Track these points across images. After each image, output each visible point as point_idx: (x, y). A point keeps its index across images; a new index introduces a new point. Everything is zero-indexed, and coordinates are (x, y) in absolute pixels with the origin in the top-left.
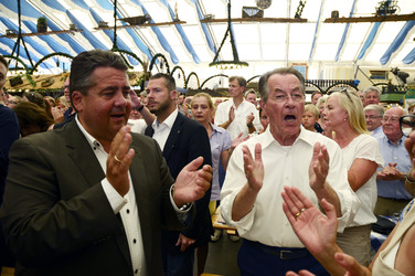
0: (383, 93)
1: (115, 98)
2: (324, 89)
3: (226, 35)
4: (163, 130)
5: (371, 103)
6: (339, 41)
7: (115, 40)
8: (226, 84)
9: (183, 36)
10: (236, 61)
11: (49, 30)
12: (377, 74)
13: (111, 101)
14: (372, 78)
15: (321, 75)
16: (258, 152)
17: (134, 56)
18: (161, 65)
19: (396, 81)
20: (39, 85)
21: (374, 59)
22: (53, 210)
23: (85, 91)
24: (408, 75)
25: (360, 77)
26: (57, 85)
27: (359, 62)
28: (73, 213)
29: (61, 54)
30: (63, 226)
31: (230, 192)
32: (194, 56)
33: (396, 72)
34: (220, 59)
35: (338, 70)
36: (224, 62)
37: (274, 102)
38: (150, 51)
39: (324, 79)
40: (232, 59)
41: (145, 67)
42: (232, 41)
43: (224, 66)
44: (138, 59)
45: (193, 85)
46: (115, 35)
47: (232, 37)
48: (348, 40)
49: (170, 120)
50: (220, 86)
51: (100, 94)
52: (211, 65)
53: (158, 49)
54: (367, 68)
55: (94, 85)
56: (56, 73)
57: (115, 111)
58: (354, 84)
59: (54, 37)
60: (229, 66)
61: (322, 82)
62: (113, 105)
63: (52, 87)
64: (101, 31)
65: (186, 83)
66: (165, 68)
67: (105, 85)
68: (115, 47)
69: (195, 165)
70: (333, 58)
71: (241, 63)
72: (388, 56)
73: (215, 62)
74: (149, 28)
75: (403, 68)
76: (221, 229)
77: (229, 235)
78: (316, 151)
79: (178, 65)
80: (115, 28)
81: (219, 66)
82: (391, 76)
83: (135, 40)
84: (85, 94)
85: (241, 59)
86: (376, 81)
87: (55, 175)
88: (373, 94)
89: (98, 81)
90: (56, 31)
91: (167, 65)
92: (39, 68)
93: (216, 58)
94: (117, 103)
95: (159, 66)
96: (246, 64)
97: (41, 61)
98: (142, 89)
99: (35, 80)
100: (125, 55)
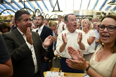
0: (100, 19)
1: (28, 22)
2: (84, 18)
3: (56, 3)
4: (40, 30)
5: (96, 21)
6: (88, 4)
7: (24, 5)
8: (57, 17)
9: (44, 4)
10: (59, 10)
11: (4, 2)
12: (98, 14)
13: (27, 23)
14: (97, 14)
15: (83, 14)
16: (65, 35)
17: (30, 10)
18: (38, 12)
19: (103, 15)
20: (3, 19)
21: (97, 10)
22: (14, 50)
23: (20, 20)
24: (106, 14)
25: (93, 14)
26: (8, 19)
27: (93, 10)
28: (20, 50)
29: (9, 10)
30: (17, 54)
31: (58, 46)
32: (47, 9)
33: (103, 13)
34: (55, 10)
35: (88, 12)
36: (56, 11)
37: (71, 22)
38: (35, 8)
39: (84, 15)
40: (58, 10)
41: (34, 13)
42: (58, 5)
43: (56, 12)
44: (32, 11)
45: (47, 17)
46: (25, 4)
47: (58, 4)
48: (90, 4)
49: (42, 27)
50: (55, 18)
51: (24, 21)
52: (52, 12)
53: (37, 8)
54: (95, 12)
55: (22, 19)
56: (8, 15)
57: (28, 25)
58: (92, 16)
59: (6, 4)
60: (57, 12)
61: (83, 16)
62: (27, 24)
63: (7, 19)
64: (20, 3)
65: (45, 17)
66: (39, 13)
67: (25, 18)
68: (25, 8)
69: (49, 37)
70: (86, 9)
71: (61, 11)
72: (101, 8)
73: (53, 11)
74: (34, 1)
75: (105, 12)
76: (56, 56)
77: (58, 58)
78: (79, 34)
79: (43, 12)
80: (24, 2)
81: (54, 12)
82: (102, 14)
83: (30, 5)
84: (20, 21)
85: (61, 10)
86: (98, 15)
87: (14, 42)
88: (97, 19)
89: (23, 18)
90: (6, 3)
91: (40, 12)
92: (2, 14)
93: (54, 10)
94: (28, 23)
95: (37, 12)
96: (62, 11)
97: (3, 12)
98: (33, 19)
99: (1, 17)
100: (28, 10)
